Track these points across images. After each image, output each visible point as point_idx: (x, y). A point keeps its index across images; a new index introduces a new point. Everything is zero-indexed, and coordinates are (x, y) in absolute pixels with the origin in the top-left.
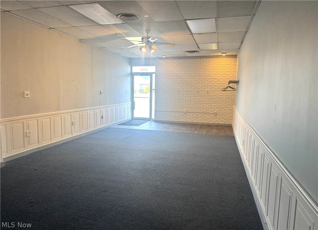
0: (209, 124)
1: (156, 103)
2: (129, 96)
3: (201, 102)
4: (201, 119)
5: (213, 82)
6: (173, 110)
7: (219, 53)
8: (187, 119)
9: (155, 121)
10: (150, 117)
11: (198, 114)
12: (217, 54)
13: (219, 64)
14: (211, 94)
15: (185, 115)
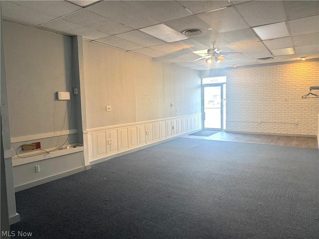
0: (289, 136)
1: (227, 113)
2: (200, 107)
3: (278, 111)
4: (278, 129)
5: (292, 90)
6: (246, 120)
7: (297, 57)
8: (262, 130)
9: (227, 132)
10: (221, 127)
11: (275, 124)
12: (295, 59)
13: (298, 69)
14: (291, 103)
15: (260, 125)
